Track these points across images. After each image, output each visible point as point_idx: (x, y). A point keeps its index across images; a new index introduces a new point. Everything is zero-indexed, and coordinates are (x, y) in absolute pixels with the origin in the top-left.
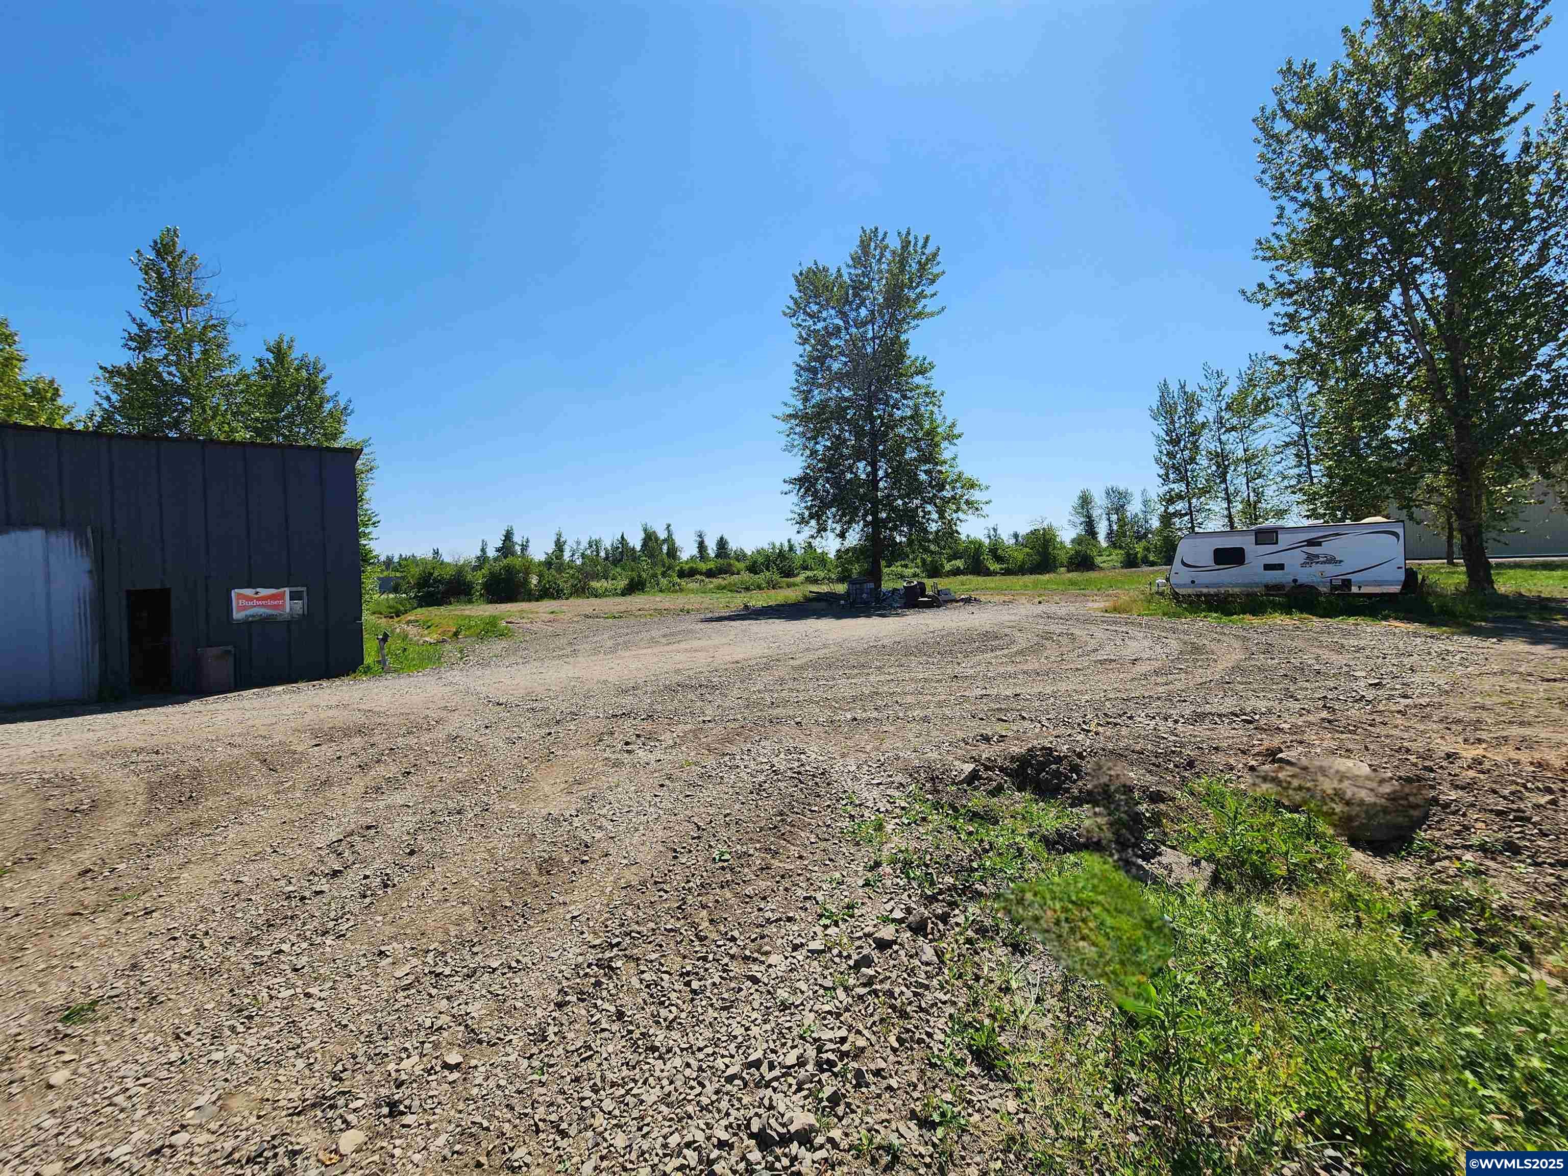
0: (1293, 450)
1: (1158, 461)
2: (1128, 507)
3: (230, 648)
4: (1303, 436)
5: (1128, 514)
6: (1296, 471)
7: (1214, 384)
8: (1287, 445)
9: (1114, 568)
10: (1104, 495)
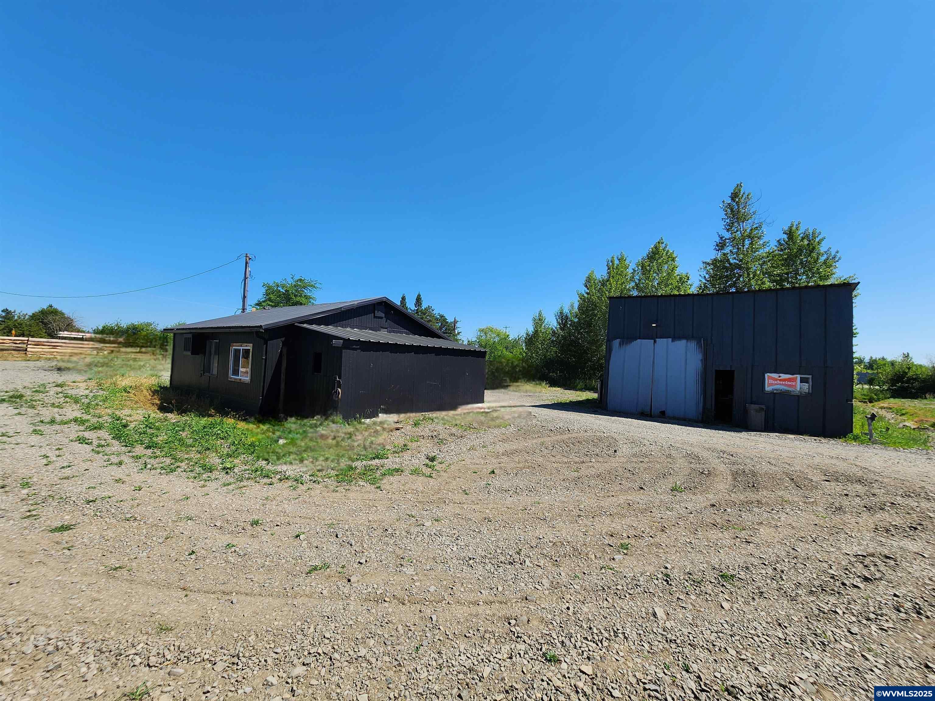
3: (763, 407)
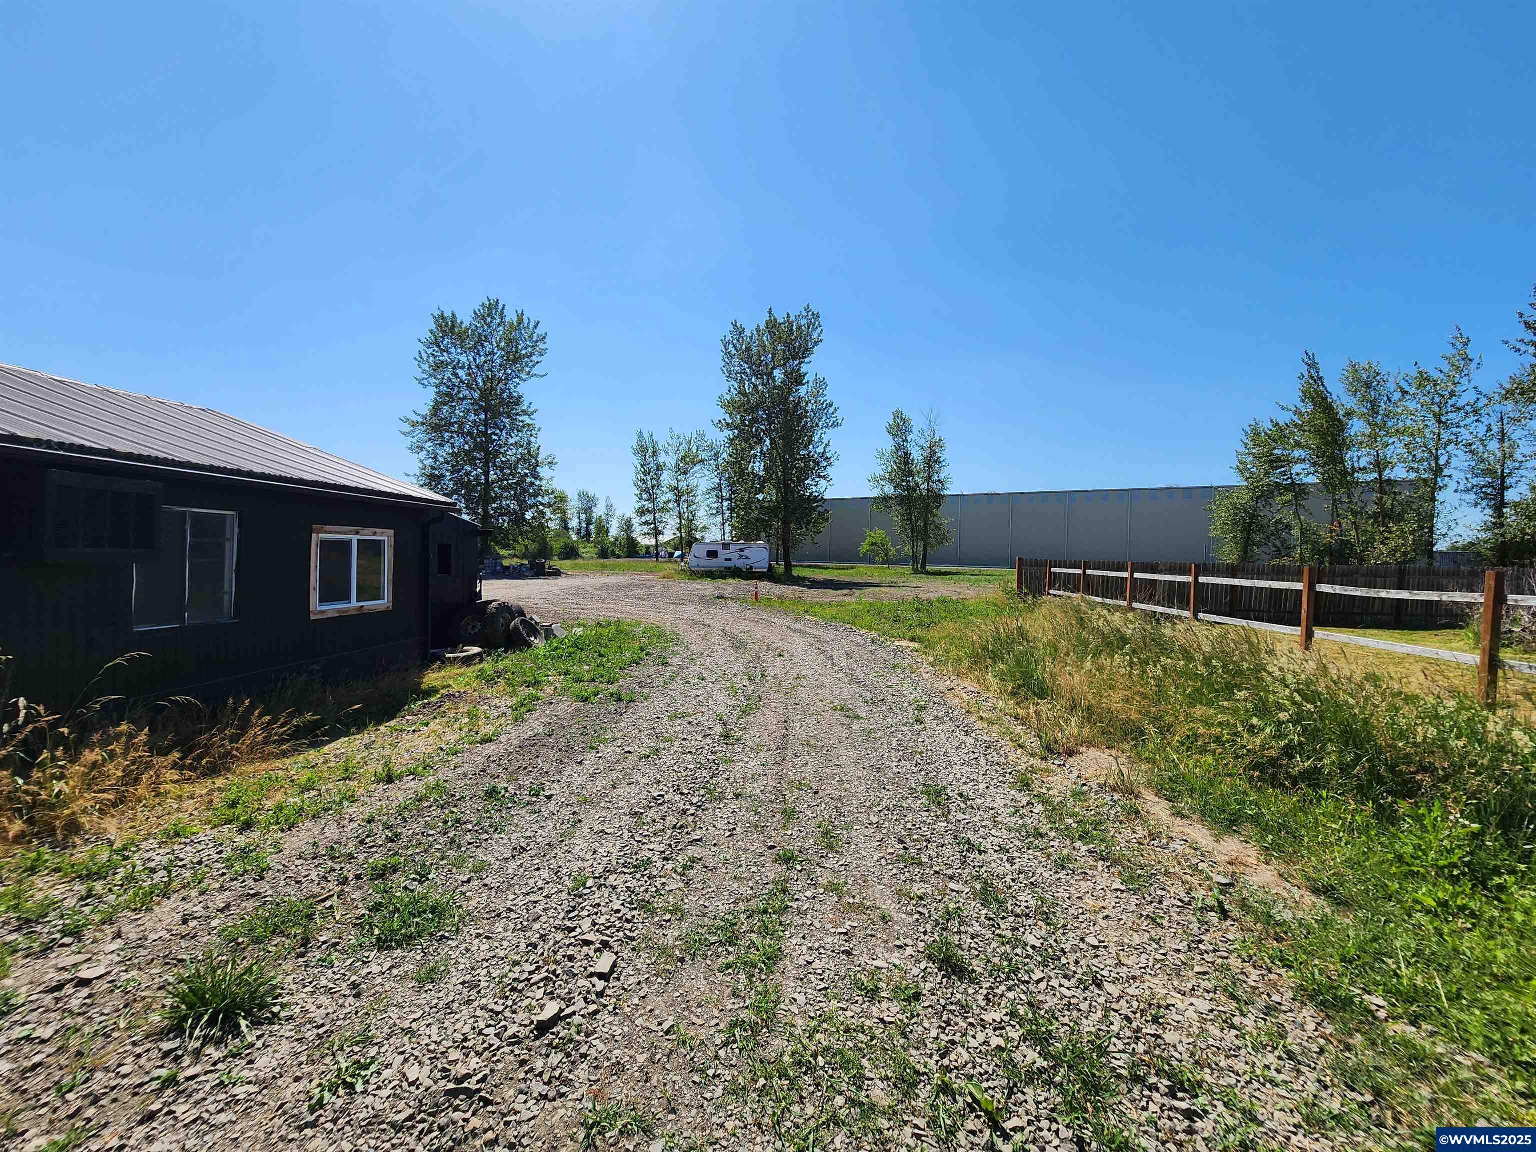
0: (714, 494)
1: (636, 485)
2: (595, 510)
4: (720, 485)
5: (594, 515)
6: (716, 505)
7: (675, 443)
8: (713, 489)
9: (592, 558)
10: (577, 497)
